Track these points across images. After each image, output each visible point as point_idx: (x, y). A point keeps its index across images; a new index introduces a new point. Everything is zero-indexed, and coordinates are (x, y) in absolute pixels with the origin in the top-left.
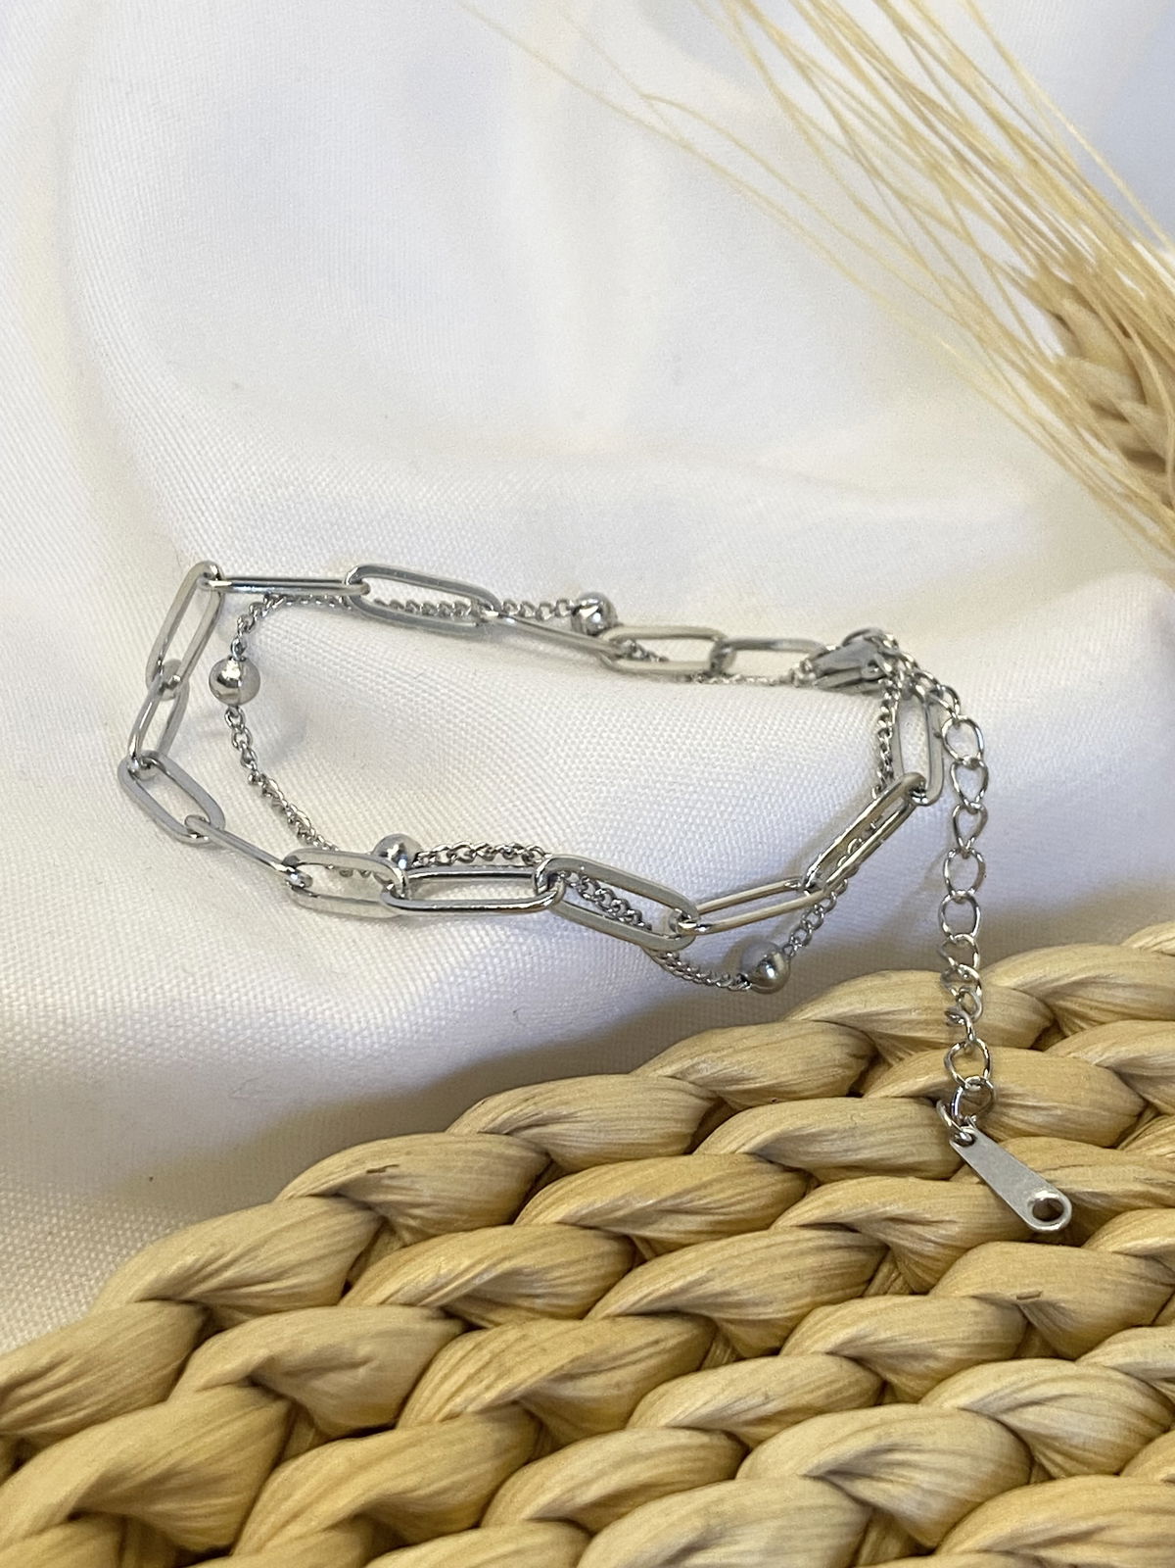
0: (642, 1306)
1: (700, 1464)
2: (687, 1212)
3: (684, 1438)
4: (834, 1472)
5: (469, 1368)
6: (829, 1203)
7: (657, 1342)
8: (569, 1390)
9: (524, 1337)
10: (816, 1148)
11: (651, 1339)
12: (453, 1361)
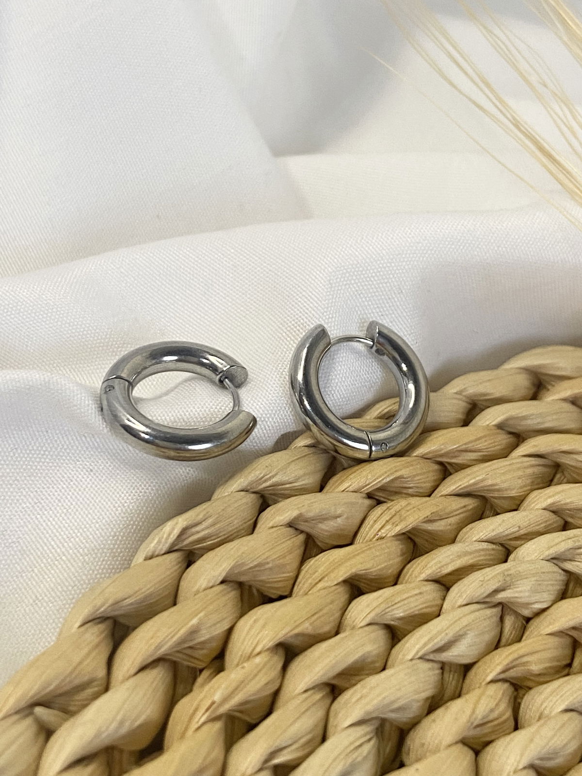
0: (457, 491)
1: (492, 557)
2: (471, 451)
3: (485, 545)
4: (552, 559)
5: (386, 517)
6: (535, 446)
7: (465, 507)
8: (430, 527)
9: (409, 504)
10: (524, 423)
11: (462, 505)
12: (377, 515)
